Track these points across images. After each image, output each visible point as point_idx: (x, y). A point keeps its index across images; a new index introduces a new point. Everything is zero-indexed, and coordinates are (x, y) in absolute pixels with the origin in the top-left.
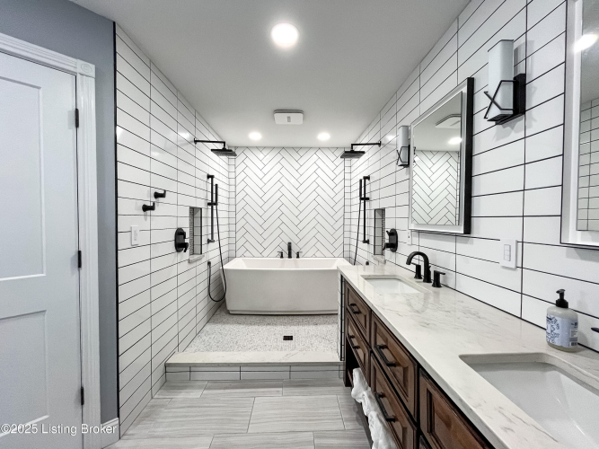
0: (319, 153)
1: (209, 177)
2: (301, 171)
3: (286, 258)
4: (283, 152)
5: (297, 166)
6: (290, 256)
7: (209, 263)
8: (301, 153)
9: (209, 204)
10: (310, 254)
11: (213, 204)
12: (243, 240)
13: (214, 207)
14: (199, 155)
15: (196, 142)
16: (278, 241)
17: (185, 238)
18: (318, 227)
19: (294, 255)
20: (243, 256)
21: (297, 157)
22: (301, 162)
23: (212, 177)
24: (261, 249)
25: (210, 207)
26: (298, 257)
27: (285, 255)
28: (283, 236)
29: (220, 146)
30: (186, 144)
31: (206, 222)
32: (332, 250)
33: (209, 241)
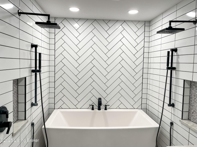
0: (125, 25)
1: (33, 46)
2: (109, 39)
3: (96, 110)
4: (95, 24)
5: (106, 35)
6: (99, 109)
7: (33, 124)
8: (110, 24)
9: (33, 71)
10: (115, 106)
11: (36, 71)
12: (61, 95)
13: (38, 73)
14: (23, 26)
15: (20, 13)
16: (90, 95)
17: (7, 117)
18: (122, 85)
19: (102, 107)
20: (61, 108)
21: (106, 28)
22: (110, 32)
23: (36, 46)
24: (75, 102)
25: (34, 74)
26: (106, 109)
27: (96, 107)
28: (94, 92)
29: (44, 19)
30: (10, 16)
31: (30, 88)
32: (132, 103)
33: (33, 105)
